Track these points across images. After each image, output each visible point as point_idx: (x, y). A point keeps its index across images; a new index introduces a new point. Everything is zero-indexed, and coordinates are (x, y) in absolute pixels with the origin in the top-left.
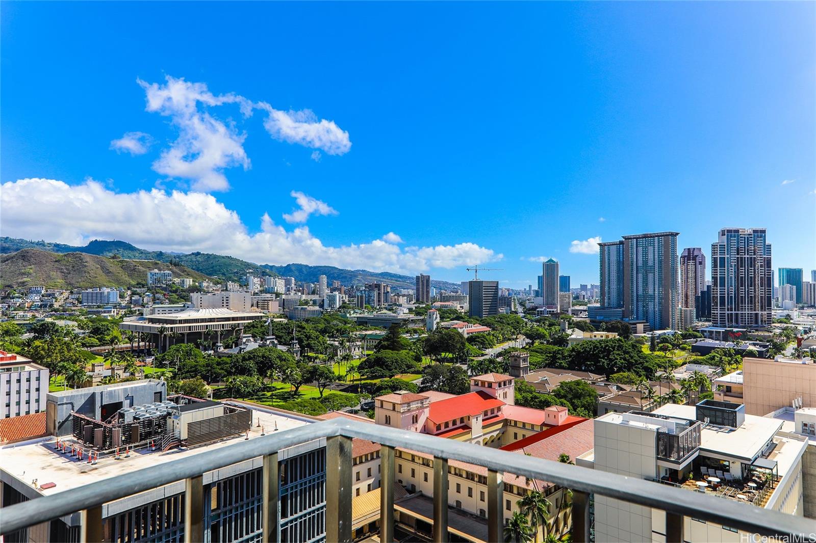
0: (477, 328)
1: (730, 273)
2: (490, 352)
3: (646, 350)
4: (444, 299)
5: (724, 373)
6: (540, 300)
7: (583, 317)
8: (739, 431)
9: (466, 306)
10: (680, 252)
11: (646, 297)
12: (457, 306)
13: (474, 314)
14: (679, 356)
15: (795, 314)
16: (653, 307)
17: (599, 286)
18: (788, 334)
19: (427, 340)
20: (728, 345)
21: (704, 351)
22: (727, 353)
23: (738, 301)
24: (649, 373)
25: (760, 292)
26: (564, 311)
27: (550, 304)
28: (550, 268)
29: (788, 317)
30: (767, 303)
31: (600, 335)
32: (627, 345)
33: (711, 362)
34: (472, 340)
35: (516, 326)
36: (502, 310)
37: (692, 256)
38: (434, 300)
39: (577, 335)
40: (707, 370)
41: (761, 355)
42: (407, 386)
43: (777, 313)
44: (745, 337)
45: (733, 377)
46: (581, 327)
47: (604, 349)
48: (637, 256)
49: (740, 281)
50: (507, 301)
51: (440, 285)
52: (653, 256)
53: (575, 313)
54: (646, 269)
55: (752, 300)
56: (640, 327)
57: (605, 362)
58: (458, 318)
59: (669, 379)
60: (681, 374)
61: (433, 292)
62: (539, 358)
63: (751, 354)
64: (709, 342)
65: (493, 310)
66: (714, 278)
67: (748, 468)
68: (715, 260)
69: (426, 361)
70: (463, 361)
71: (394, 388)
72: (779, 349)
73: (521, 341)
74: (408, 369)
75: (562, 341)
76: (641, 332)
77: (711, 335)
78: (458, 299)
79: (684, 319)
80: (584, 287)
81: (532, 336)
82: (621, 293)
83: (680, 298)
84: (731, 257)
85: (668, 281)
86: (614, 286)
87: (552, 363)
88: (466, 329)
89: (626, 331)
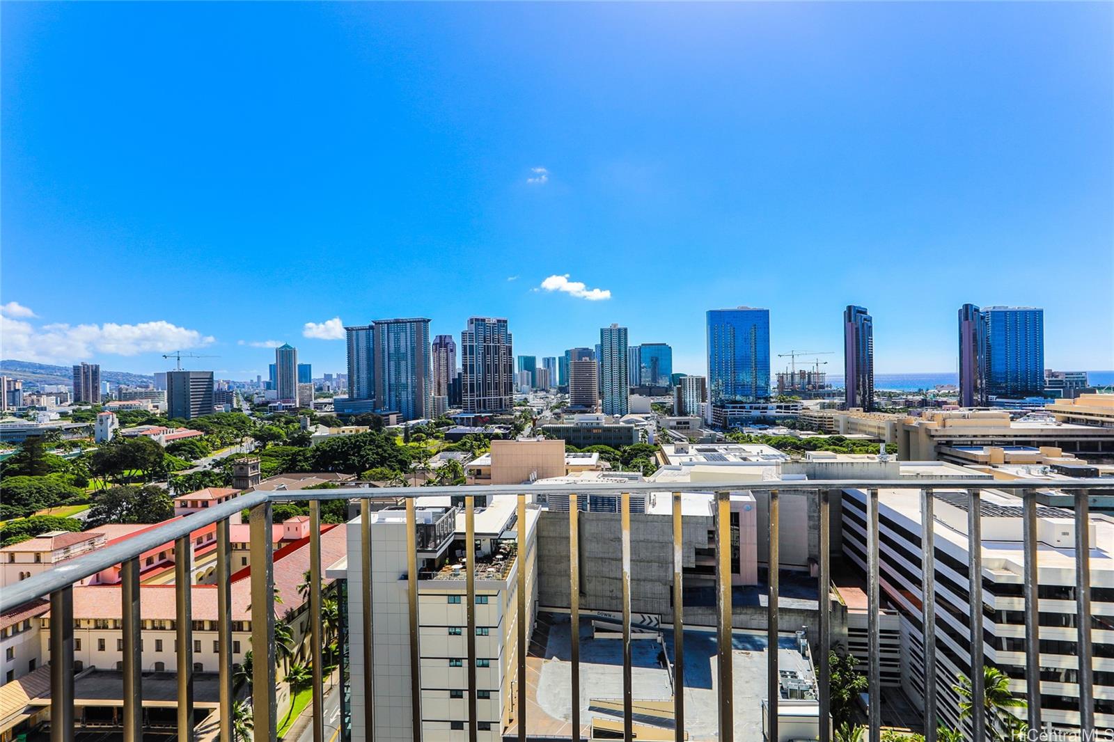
0: (181, 433)
1: (478, 361)
2: (204, 463)
3: (399, 442)
4: (122, 396)
5: (474, 457)
6: (272, 394)
7: (329, 411)
8: (488, 509)
9: (164, 405)
10: (432, 339)
11: (398, 386)
12: (148, 405)
13: (176, 414)
14: (433, 444)
15: (531, 397)
16: (407, 397)
17: (345, 375)
18: (527, 415)
19: (97, 456)
20: (478, 430)
21: (455, 438)
22: (477, 438)
23: (486, 387)
24: (404, 466)
25: (503, 378)
26: (305, 405)
27: (286, 397)
28: (286, 355)
29: (526, 400)
30: (509, 388)
31: (349, 430)
32: (379, 438)
33: (463, 448)
34: (174, 449)
35: (241, 427)
36: (220, 408)
37: (443, 343)
38: (107, 398)
39: (322, 432)
40: (459, 456)
41: (505, 437)
42: (61, 524)
43: (517, 397)
44: (491, 421)
45: (483, 461)
46: (326, 422)
47: (354, 445)
48: (388, 343)
49: (487, 369)
50: (226, 397)
51: (114, 378)
52: (405, 342)
53: (318, 407)
54: (399, 357)
55: (497, 386)
56: (393, 418)
57: (355, 459)
58: (151, 421)
59: (425, 470)
60: (436, 463)
61: (106, 388)
62: (273, 463)
63: (497, 437)
64: (461, 429)
65: (206, 407)
66: (465, 366)
67: (496, 541)
68: (465, 348)
69: (95, 484)
70: (161, 477)
71: (36, 531)
72: (519, 429)
73: (249, 444)
74: (63, 498)
75: (303, 440)
76: (394, 424)
77: (462, 422)
78: (147, 396)
79: (437, 407)
80: (328, 377)
81: (262, 438)
82: (371, 383)
83: (433, 385)
84: (479, 345)
85: (420, 369)
86: (364, 375)
87: (291, 467)
88: (163, 436)
89: (377, 424)
